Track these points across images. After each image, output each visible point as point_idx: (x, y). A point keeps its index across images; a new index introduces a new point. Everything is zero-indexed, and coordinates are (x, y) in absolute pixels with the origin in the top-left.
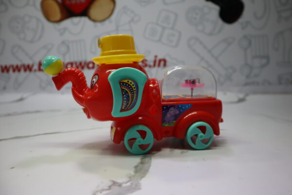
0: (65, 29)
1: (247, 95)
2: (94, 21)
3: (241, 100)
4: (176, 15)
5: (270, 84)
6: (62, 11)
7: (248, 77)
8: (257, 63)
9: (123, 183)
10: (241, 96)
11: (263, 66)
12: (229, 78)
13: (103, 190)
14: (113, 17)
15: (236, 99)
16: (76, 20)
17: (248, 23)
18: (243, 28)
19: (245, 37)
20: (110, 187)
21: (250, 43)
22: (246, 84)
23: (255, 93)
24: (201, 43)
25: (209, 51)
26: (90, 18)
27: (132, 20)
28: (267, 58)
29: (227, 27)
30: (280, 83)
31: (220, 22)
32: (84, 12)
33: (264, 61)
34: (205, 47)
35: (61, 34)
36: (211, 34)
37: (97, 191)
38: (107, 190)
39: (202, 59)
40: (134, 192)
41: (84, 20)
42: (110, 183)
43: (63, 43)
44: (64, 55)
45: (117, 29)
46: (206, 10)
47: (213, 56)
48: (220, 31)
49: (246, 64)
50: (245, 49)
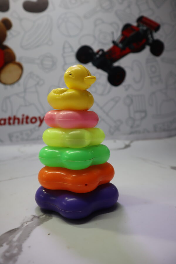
1: (132, 142)
2: (5, 84)
3: (127, 146)
5: (148, 132)
7: (132, 127)
8: (138, 116)
9: (40, 216)
10: (127, 143)
11: (143, 118)
12: (117, 129)
13: (28, 221)
14: (22, 81)
15: (123, 146)
17: (129, 86)
18: (127, 90)
19: (128, 96)
20: (32, 220)
21: (132, 101)
22: (131, 133)
23: (138, 139)
25: (101, 108)
27: (38, 84)
28: (145, 112)
29: (114, 88)
30: (155, 131)
31: (109, 85)
33: (143, 115)
34: (98, 105)
36: (102, 95)
37: (24, 223)
38: (31, 221)
40: (48, 220)
42: (32, 217)
45: (25, 91)
46: (97, 76)
47: (104, 112)
48: (109, 92)
49: (130, 117)
50: (129, 106)
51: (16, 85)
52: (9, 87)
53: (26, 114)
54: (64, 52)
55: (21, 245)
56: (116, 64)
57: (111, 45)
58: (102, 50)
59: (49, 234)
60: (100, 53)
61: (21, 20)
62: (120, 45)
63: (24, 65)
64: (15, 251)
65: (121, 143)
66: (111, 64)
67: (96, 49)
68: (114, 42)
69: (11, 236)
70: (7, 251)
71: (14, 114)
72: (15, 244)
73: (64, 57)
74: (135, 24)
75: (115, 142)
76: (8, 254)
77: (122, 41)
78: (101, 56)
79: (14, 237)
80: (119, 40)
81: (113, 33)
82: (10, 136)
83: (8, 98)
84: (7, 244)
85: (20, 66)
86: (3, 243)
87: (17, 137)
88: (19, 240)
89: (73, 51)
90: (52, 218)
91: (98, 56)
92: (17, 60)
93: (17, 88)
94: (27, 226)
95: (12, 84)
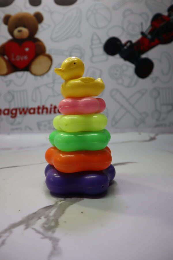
0: (11, 81)
1: (157, 135)
2: (35, 75)
3: (152, 139)
4: (101, 71)
6: (8, 67)
7: (157, 120)
8: (164, 109)
10: (152, 135)
11: (169, 112)
12: (143, 121)
13: (62, 200)
14: (51, 72)
15: (148, 138)
16: (20, 74)
17: (157, 78)
18: (154, 82)
19: (155, 89)
21: (159, 93)
22: (157, 126)
23: (163, 133)
24: (121, 93)
25: (127, 100)
26: (31, 73)
28: (172, 105)
29: (141, 81)
31: (136, 77)
32: (26, 67)
33: (170, 108)
34: (124, 97)
35: (8, 85)
36: (128, 87)
39: (122, 106)
41: (26, 74)
43: (9, 92)
44: (10, 102)
45: (54, 82)
46: (124, 68)
47: (130, 104)
48: (135, 84)
49: (156, 110)
50: (155, 99)
51: (45, 76)
52: (39, 78)
53: (54, 104)
54: (92, 44)
55: (57, 220)
56: (144, 56)
57: (140, 37)
58: (130, 42)
59: (82, 213)
60: (128, 44)
61: (51, 13)
62: (149, 37)
63: (54, 57)
64: (53, 224)
65: (146, 136)
66: (139, 56)
67: (124, 40)
68: (142, 33)
69: (47, 212)
70: (46, 223)
71: (43, 104)
72: (52, 218)
73: (92, 49)
74: (166, 14)
75: (140, 134)
76: (46, 226)
77: (151, 32)
78: (129, 48)
79: (50, 213)
80: (148, 31)
81: (142, 24)
82: (39, 125)
83: (38, 88)
84: (45, 218)
85: (50, 58)
86: (41, 216)
87: (45, 126)
88: (55, 215)
89: (100, 43)
90: (83, 199)
91: (125, 48)
92: (47, 52)
93: (46, 79)
94: (61, 204)
95: (42, 75)
